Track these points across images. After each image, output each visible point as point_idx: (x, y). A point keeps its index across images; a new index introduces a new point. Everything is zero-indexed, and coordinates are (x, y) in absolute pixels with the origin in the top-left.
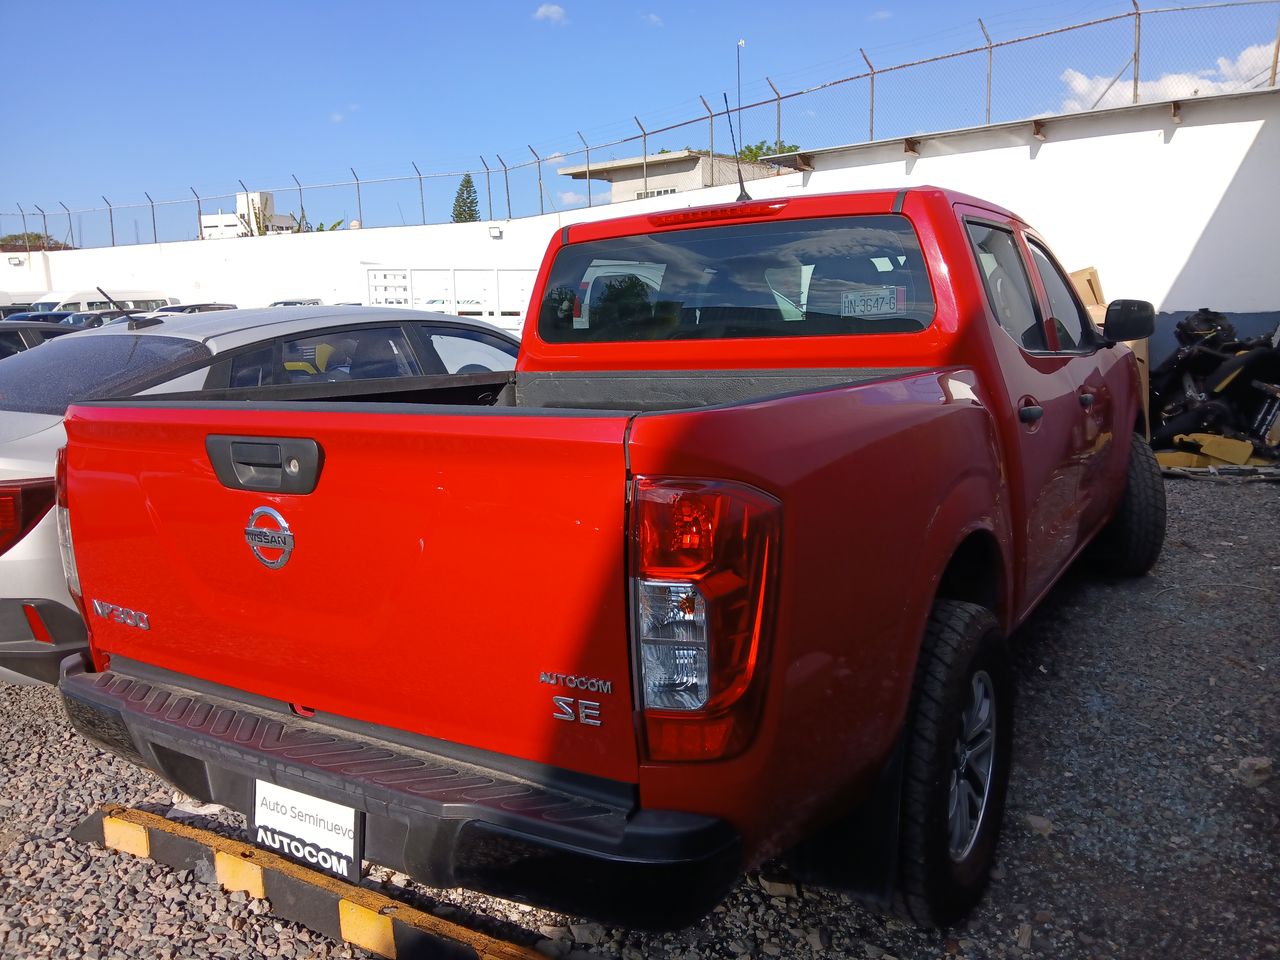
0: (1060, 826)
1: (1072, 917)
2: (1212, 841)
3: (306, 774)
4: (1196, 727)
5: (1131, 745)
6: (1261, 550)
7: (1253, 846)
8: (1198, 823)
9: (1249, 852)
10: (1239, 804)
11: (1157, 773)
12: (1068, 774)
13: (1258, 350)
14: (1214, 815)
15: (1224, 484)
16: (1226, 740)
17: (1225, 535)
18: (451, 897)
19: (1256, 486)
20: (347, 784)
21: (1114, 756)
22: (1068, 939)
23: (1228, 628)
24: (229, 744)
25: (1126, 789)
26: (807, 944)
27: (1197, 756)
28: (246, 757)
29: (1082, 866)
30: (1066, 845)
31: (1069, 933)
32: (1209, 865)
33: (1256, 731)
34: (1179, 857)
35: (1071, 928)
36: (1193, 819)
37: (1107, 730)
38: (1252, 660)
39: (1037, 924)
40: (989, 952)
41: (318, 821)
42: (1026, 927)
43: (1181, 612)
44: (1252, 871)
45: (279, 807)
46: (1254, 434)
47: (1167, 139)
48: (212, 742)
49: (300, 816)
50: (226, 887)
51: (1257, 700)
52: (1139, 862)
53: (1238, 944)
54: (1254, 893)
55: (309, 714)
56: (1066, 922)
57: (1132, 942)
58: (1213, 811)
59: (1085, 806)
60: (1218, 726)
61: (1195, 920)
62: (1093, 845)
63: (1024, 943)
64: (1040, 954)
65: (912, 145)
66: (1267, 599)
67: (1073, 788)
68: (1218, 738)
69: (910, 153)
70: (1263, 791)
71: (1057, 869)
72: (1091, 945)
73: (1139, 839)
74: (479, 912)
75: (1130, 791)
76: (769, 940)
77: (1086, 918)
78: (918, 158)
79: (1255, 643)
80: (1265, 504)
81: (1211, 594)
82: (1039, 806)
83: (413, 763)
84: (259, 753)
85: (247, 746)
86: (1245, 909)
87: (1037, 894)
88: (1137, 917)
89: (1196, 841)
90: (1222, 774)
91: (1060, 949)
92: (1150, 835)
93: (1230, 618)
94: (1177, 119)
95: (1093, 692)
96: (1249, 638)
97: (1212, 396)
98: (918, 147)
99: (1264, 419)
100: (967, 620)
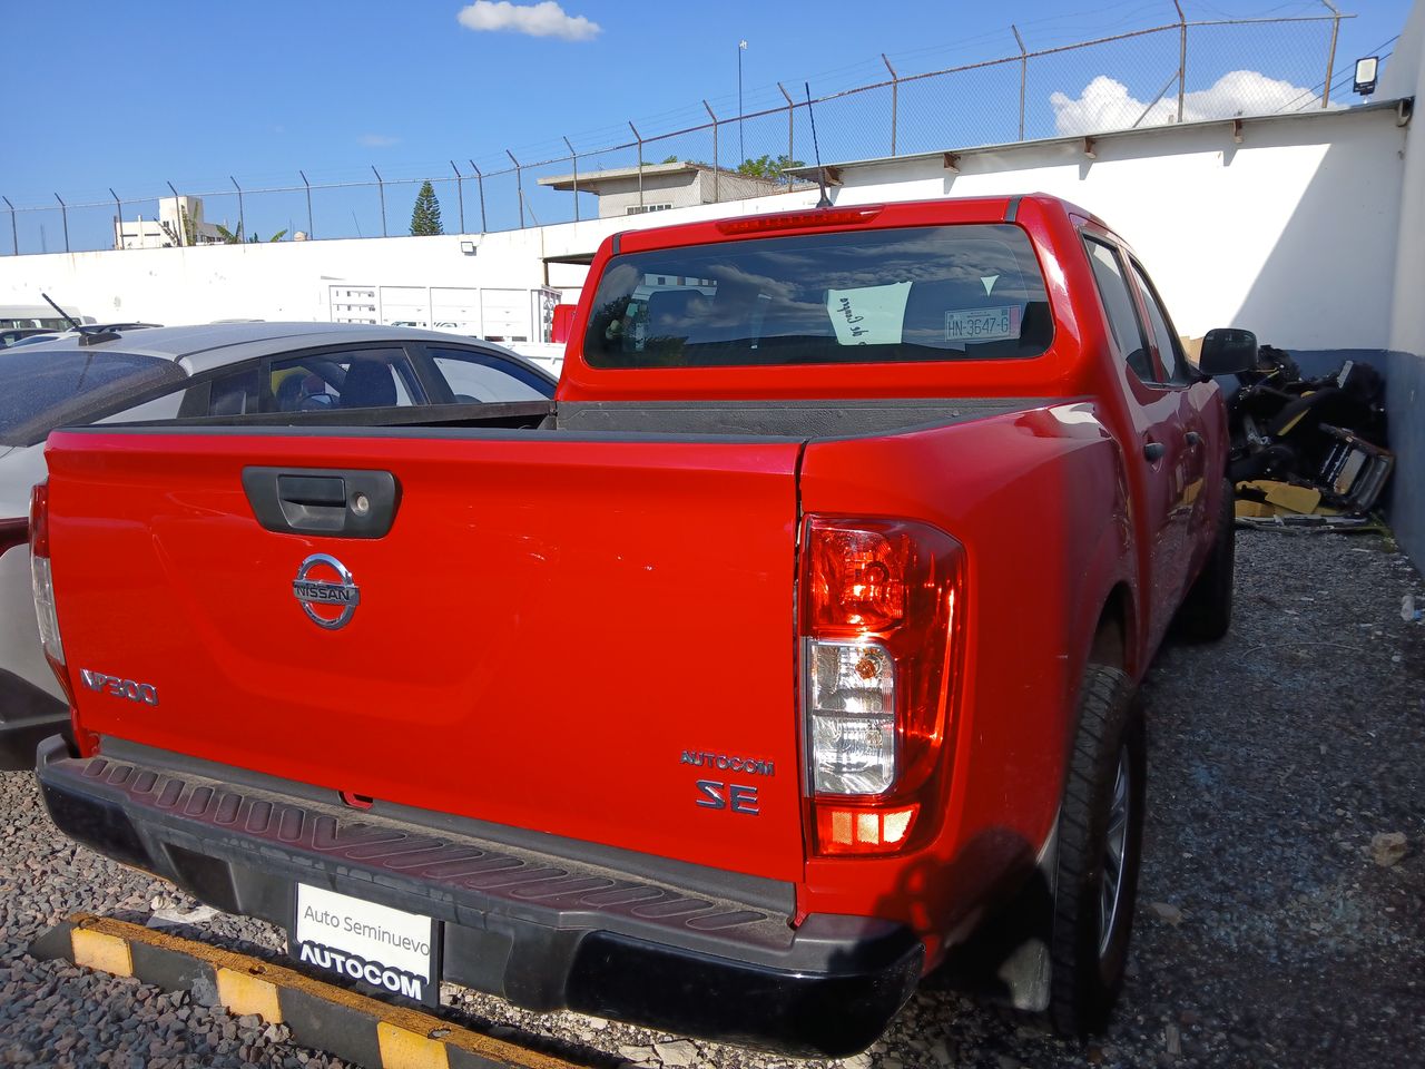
0: (1189, 914)
1: (1220, 1016)
2: (1355, 927)
3: (377, 879)
4: (1315, 801)
5: (1249, 821)
6: (1345, 606)
7: (1400, 932)
8: (1337, 907)
9: (1396, 938)
10: (1375, 884)
11: (1283, 852)
12: (1187, 855)
13: (1324, 391)
14: (1352, 897)
15: (1291, 535)
16: (1349, 815)
17: (1304, 590)
18: (508, 1015)
19: (1326, 537)
20: (432, 890)
21: (1232, 833)
22: (1221, 1042)
23: (1327, 691)
24: (273, 843)
25: (1252, 871)
26: (931, 1058)
27: (1323, 832)
28: (295, 859)
29: (1220, 958)
30: (1199, 935)
31: (1222, 1035)
32: (1357, 954)
33: (1379, 804)
34: (1323, 946)
35: (1223, 1029)
36: (1331, 903)
37: (1220, 805)
38: (1360, 726)
39: (1185, 1027)
40: (1137, 1060)
41: (381, 935)
42: (1172, 1029)
43: (1274, 674)
44: (1403, 959)
45: (329, 918)
46: (1321, 481)
47: (1227, 162)
48: (250, 842)
49: (356, 928)
50: (232, 1010)
51: (1375, 769)
52: (1281, 953)
53: (1405, 1041)
54: (1411, 984)
55: (364, 805)
56: (1215, 1023)
57: (1292, 1043)
58: (1350, 893)
59: (1212, 890)
60: (1338, 799)
61: (1354, 1016)
62: (1227, 934)
63: (1174, 1048)
64: (1194, 1061)
65: (952, 160)
66: (1361, 658)
67: (1196, 870)
68: (1340, 812)
69: (950, 169)
70: (1398, 869)
71: (1194, 963)
72: (1247, 1049)
73: (1276, 926)
75: (1257, 873)
76: (888, 1053)
77: (1236, 1018)
78: (957, 175)
79: (1359, 707)
80: (1340, 556)
81: (1302, 653)
82: (1162, 892)
83: (510, 862)
84: (313, 854)
85: (295, 845)
86: (1405, 1002)
87: (1177, 992)
88: (1292, 1014)
89: (1339, 927)
90: (1353, 851)
91: (1213, 1055)
92: (1288, 921)
93: (1327, 680)
94: (1238, 139)
95: (1198, 763)
96: (1351, 702)
97: (1276, 439)
98: (958, 163)
99: (1332, 464)
100: (1112, 686)
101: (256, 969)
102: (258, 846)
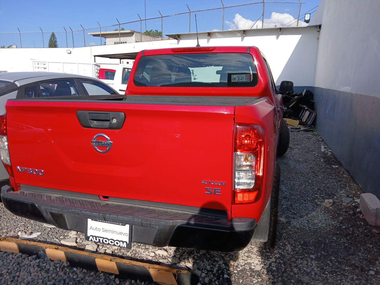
0: (287, 220)
1: (299, 242)
2: (324, 221)
4: (310, 193)
5: (296, 198)
6: (308, 148)
7: (334, 221)
8: (319, 217)
9: (333, 223)
10: (327, 211)
11: (305, 205)
12: (284, 207)
13: (300, 96)
14: (322, 214)
15: (293, 131)
16: (318, 196)
17: (298, 145)
18: (128, 255)
19: (301, 132)
20: (135, 218)
21: (293, 201)
22: (300, 248)
23: (308, 168)
25: (299, 209)
26: (236, 256)
27: (313, 200)
29: (296, 229)
30: (290, 224)
31: (300, 246)
32: (325, 227)
33: (324, 193)
34: (318, 225)
35: (300, 245)
36: (318, 216)
37: (289, 195)
38: (317, 176)
39: (291, 245)
40: (283, 253)
41: (113, 232)
42: (289, 246)
43: (295, 164)
44: (335, 227)
45: (97, 229)
46: (300, 119)
47: (277, 38)
49: (106, 231)
50: (51, 259)
51: (322, 186)
52: (309, 228)
53: (339, 244)
54: (338, 232)
56: (298, 244)
57: (315, 247)
58: (321, 213)
59: (291, 214)
60: (315, 193)
61: (327, 240)
62: (296, 224)
63: (290, 250)
64: (295, 252)
65: (209, 34)
66: (314, 160)
67: (287, 210)
68: (316, 195)
69: (209, 37)
70: (331, 208)
71: (291, 231)
72: (306, 249)
73: (307, 221)
74: (139, 258)
75: (300, 210)
76: (225, 256)
77: (302, 242)
78: (211, 38)
79: (316, 171)
80: (305, 137)
81: (301, 159)
82: (280, 215)
86: (337, 236)
87: (288, 237)
88: (314, 241)
89: (321, 221)
90: (320, 204)
91: (299, 250)
92: (309, 220)
93: (307, 166)
94: (280, 33)
95: (282, 185)
96: (314, 171)
97: (288, 108)
98: (211, 35)
99: (302, 114)
101: (57, 248)
102: (81, 211)
